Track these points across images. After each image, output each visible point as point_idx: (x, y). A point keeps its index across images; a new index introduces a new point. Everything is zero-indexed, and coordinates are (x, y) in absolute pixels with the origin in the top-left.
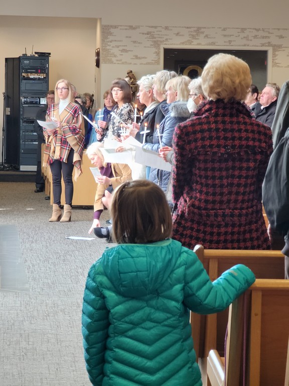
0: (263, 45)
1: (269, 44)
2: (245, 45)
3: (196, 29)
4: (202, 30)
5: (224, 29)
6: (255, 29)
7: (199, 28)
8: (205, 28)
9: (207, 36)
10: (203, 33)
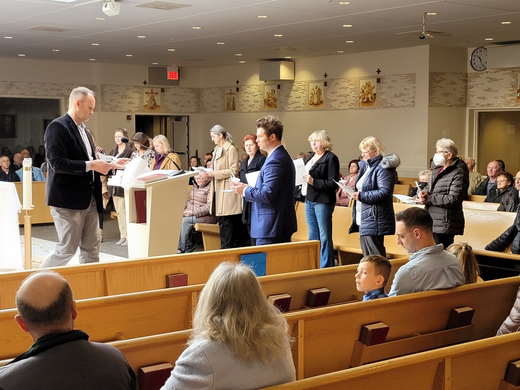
0: (57, 95)
1: (62, 95)
2: (45, 95)
3: (9, 83)
4: (14, 84)
5: (30, 83)
6: (52, 84)
7: (12, 82)
8: (15, 82)
9: (17, 88)
10: (15, 85)
